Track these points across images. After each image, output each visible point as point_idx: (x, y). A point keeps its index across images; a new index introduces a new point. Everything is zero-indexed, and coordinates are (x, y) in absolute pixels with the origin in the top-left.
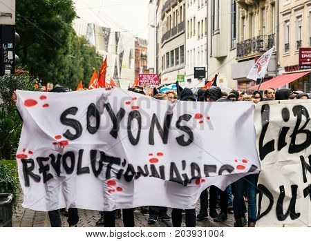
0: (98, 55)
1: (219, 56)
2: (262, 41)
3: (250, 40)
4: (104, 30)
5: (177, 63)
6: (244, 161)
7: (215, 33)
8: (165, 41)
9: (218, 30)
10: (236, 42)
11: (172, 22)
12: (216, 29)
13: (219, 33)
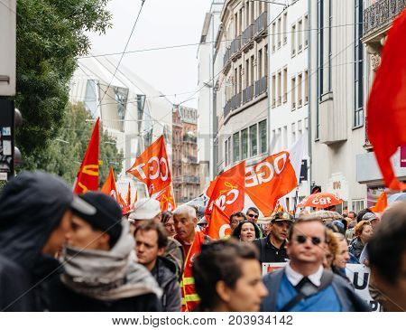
0: (106, 138)
1: (332, 140)
4: (116, 92)
5: (254, 152)
7: (323, 98)
8: (231, 113)
9: (330, 92)
10: (363, 114)
11: (243, 78)
12: (325, 90)
13: (331, 99)
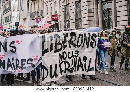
1: (24, 18)
2: (38, 13)
3: (34, 12)
5: (9, 21)
6: (37, 56)
8: (4, 13)
9: (23, 9)
10: (29, 13)
11: (6, 7)
12: (22, 9)
13: (23, 10)
